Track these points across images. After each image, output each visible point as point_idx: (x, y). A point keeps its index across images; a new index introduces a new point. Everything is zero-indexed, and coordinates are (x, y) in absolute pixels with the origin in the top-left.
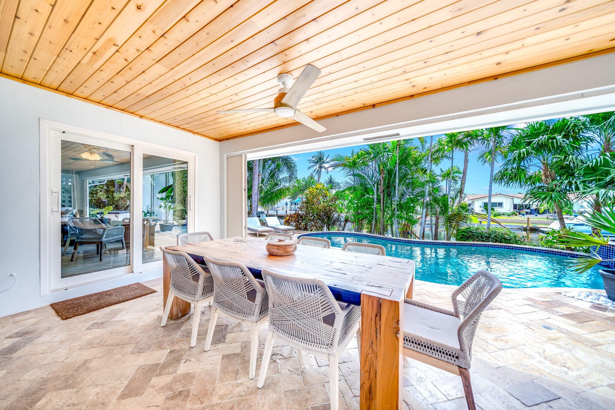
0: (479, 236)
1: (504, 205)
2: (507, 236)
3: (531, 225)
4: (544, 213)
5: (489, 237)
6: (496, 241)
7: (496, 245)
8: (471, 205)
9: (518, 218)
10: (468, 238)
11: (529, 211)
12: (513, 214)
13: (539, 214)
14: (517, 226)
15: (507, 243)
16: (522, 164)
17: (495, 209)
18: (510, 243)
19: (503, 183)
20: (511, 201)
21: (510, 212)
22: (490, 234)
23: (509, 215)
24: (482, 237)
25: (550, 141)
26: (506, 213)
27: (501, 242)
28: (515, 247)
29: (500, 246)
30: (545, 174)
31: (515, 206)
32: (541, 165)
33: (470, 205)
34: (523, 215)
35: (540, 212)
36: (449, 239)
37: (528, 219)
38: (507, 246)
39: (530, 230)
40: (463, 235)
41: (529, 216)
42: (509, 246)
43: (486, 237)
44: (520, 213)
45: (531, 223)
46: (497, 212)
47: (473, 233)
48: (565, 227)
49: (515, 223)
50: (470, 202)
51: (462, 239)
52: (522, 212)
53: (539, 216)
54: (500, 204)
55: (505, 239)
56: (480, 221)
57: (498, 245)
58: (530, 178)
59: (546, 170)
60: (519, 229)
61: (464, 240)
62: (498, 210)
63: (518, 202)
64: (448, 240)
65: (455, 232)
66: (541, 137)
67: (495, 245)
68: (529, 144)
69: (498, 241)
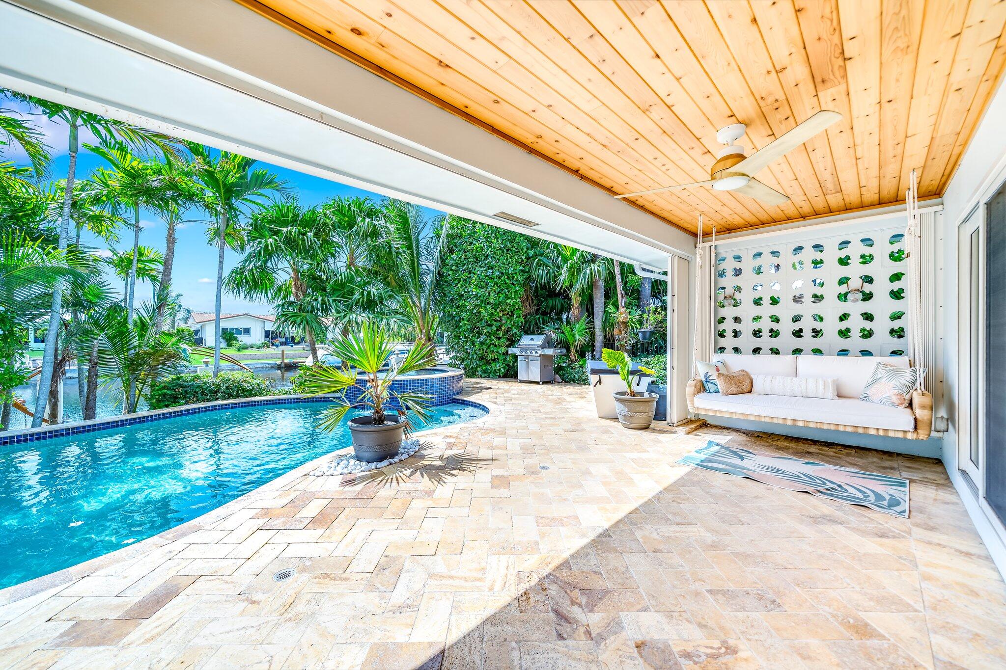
0: (197, 393)
1: (252, 332)
2: (246, 385)
3: (286, 361)
4: (299, 343)
5: (216, 392)
6: (230, 396)
7: (229, 405)
8: (200, 333)
9: (272, 350)
10: (175, 400)
11: (284, 340)
12: (265, 345)
13: (295, 344)
14: (268, 364)
15: (247, 397)
16: (269, 264)
17: (239, 339)
18: (250, 396)
19: (242, 295)
20: (262, 326)
21: (260, 342)
22: (219, 385)
23: (258, 348)
24: (203, 394)
25: (300, 237)
26: (255, 345)
27: (237, 397)
28: (258, 402)
29: (236, 404)
30: (295, 284)
31: (267, 334)
32: (290, 271)
33: (197, 332)
34: (277, 346)
35: (296, 341)
36: (132, 408)
37: (283, 351)
38: (245, 403)
39: (285, 367)
40: (165, 395)
41: (284, 347)
42: (249, 402)
43: (211, 391)
44: (273, 345)
45: (287, 358)
46: (242, 343)
47: (186, 387)
48: (317, 361)
49: (267, 359)
50: (198, 327)
51: (162, 404)
52: (277, 342)
53: (295, 347)
54: (247, 331)
55: (243, 390)
56: (205, 362)
57: (232, 404)
58: (280, 289)
59: (296, 279)
60: (273, 367)
61: (167, 406)
62: (243, 339)
63: (270, 327)
64: (128, 412)
65: (147, 390)
66: (290, 228)
67: (226, 405)
68: (276, 233)
69: (232, 396)
